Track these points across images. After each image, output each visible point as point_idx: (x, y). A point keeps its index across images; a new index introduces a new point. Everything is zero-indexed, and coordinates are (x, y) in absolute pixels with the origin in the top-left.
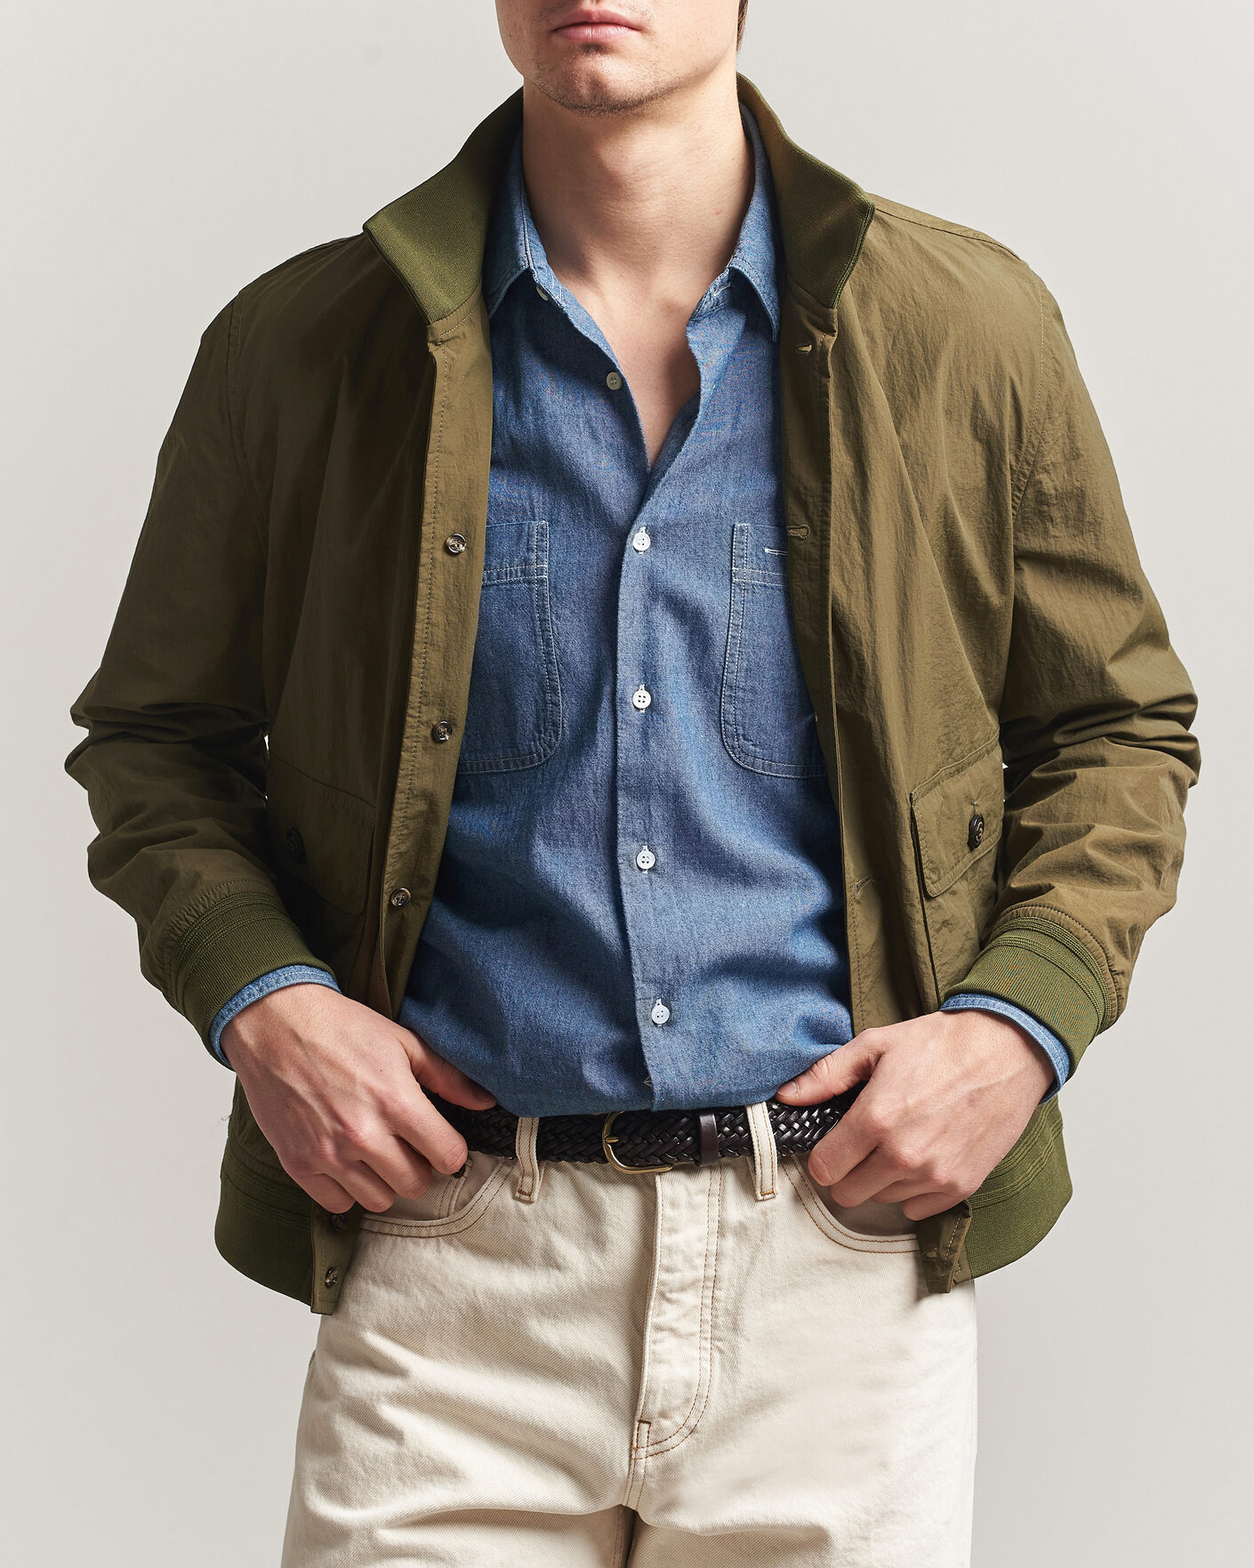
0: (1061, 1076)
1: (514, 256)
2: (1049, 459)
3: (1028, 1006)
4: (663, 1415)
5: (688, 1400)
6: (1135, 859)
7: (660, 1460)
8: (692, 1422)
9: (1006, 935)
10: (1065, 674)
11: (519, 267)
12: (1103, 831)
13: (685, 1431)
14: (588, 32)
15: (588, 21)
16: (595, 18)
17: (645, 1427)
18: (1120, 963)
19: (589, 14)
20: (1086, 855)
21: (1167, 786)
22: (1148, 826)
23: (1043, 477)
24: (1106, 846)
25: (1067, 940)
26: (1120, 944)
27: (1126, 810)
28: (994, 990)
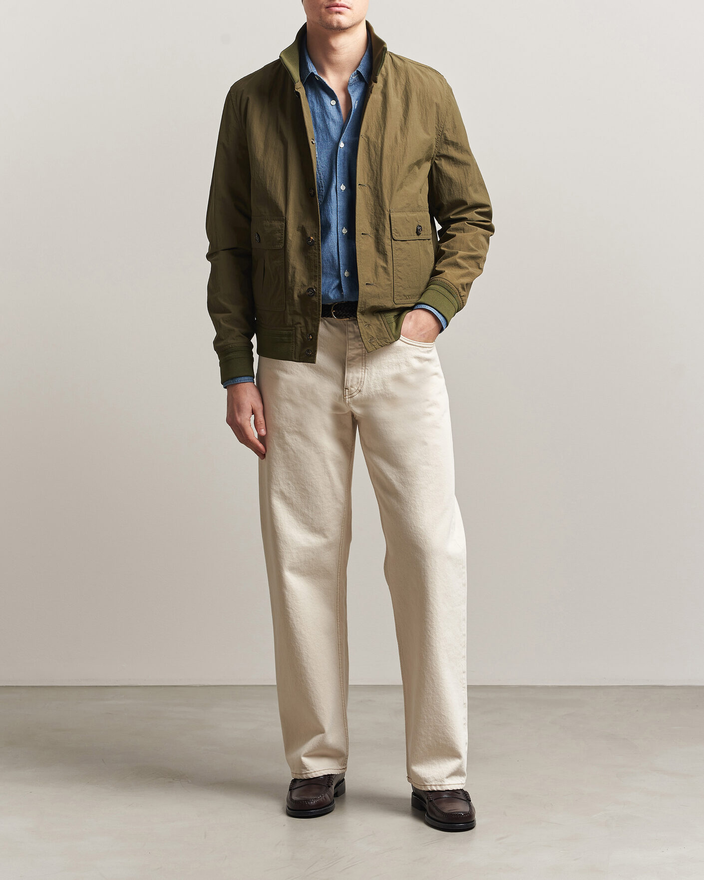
0: (444, 327)
1: (308, 69)
2: (448, 127)
3: (436, 308)
4: (351, 387)
5: (358, 383)
6: (470, 261)
7: (352, 399)
8: (360, 388)
9: (432, 286)
10: (452, 190)
11: (309, 72)
12: (461, 253)
13: (358, 391)
14: (337, 9)
15: (337, 6)
16: (339, 5)
17: (347, 390)
18: (463, 293)
19: (338, 4)
20: (456, 261)
21: (483, 239)
22: (475, 251)
23: (446, 132)
24: (463, 258)
25: (448, 288)
26: (463, 289)
27: (469, 246)
28: (427, 303)
